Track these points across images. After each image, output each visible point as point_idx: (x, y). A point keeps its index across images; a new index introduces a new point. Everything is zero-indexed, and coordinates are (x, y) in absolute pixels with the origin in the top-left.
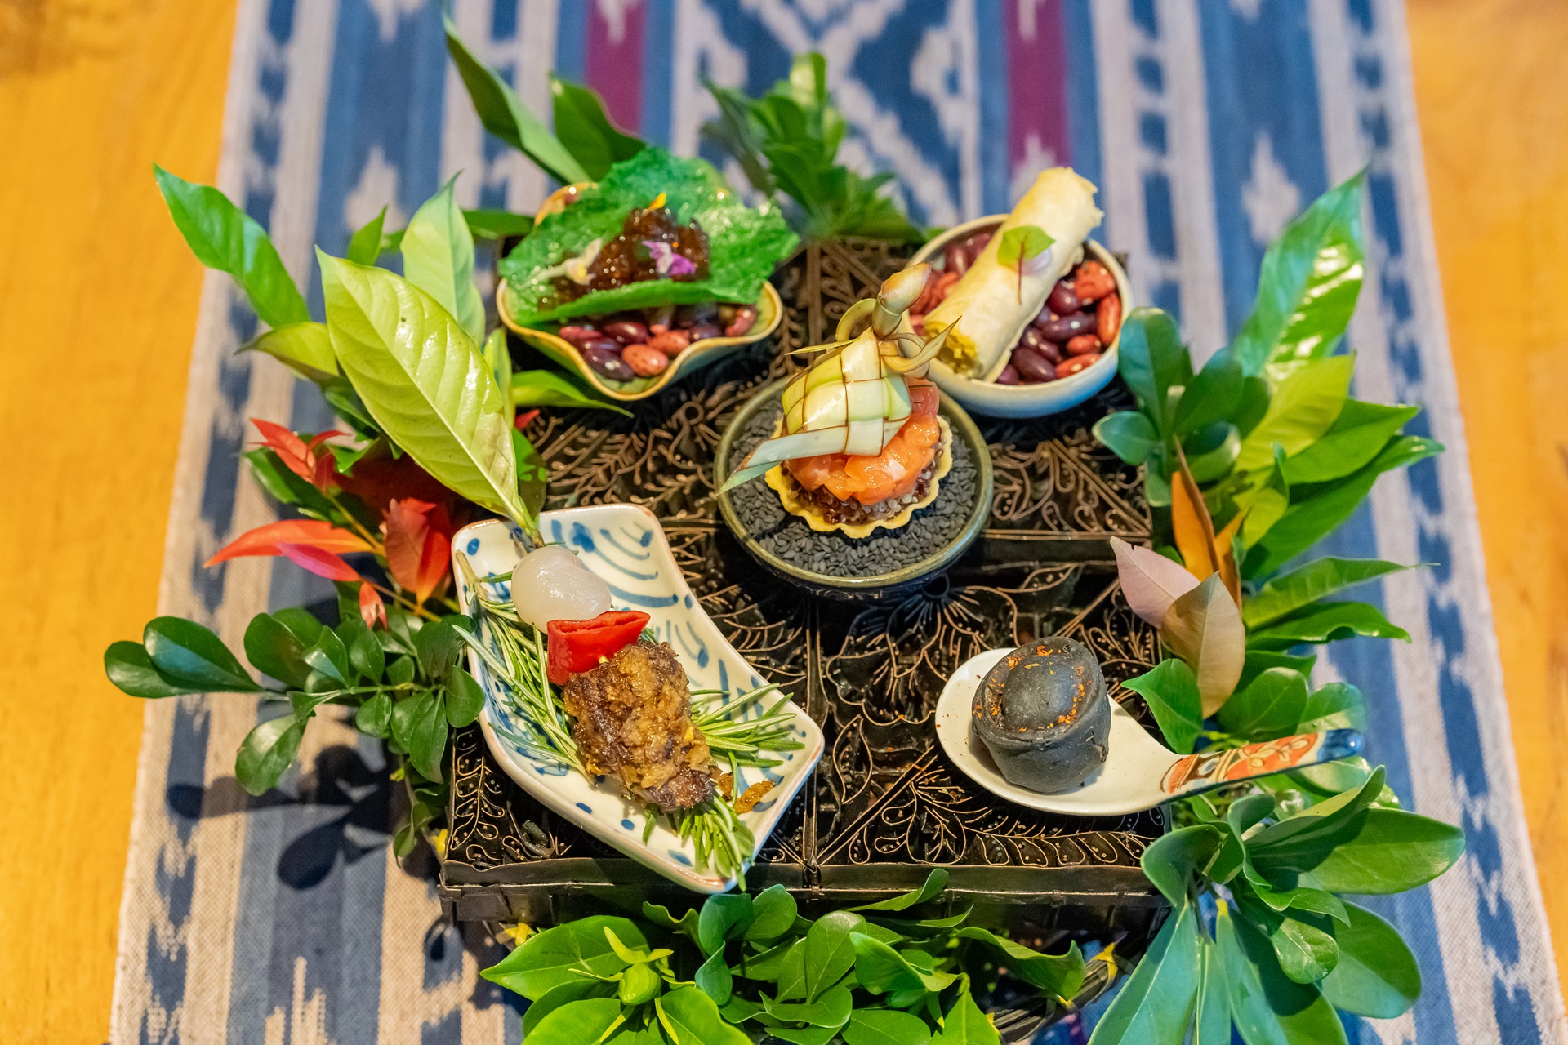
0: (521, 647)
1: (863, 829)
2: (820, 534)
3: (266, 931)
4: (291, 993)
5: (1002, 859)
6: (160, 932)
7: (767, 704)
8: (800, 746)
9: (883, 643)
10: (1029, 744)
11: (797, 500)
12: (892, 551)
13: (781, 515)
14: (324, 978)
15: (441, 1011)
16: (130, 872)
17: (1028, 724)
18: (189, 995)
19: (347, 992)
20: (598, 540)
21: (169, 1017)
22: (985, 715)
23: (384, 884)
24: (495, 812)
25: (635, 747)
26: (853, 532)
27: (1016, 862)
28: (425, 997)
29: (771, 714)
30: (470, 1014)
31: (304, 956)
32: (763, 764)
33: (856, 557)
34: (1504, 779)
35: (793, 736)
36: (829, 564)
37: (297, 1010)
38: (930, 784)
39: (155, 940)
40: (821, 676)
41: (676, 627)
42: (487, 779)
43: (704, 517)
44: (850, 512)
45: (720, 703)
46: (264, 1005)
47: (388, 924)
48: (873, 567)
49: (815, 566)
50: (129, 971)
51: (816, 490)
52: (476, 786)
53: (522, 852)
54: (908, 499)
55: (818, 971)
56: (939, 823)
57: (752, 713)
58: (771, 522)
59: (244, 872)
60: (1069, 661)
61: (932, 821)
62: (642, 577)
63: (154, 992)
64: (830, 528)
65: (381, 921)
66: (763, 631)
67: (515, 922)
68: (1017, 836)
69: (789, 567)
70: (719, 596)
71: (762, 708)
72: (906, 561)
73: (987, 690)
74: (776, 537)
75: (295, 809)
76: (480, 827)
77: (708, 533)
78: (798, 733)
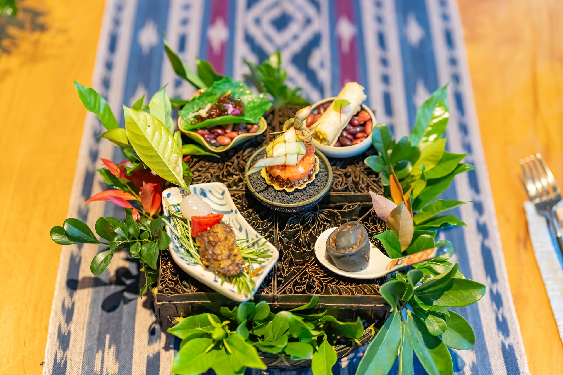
0: (183, 226)
1: (291, 284)
2: (278, 191)
3: (97, 326)
4: (104, 346)
5: (336, 293)
6: (62, 326)
7: (260, 243)
8: (270, 256)
9: (298, 226)
10: (344, 255)
11: (271, 180)
12: (301, 196)
13: (266, 186)
14: (115, 341)
15: (153, 352)
16: (53, 307)
17: (344, 248)
18: (71, 346)
19: (123, 346)
20: (208, 194)
21: (64, 353)
22: (330, 246)
23: (136, 311)
24: (173, 278)
25: (218, 255)
26: (288, 190)
27: (340, 294)
28: (148, 347)
29: (262, 246)
30: (163, 353)
31: (109, 334)
32: (259, 262)
33: (289, 198)
34: (503, 277)
35: (269, 253)
36: (281, 200)
37: (106, 351)
38: (313, 270)
39: (60, 329)
40: (278, 237)
41: (232, 220)
42: (171, 268)
43: (242, 188)
44: (287, 184)
45: (246, 243)
46: (95, 350)
47: (137, 324)
48: (294, 201)
49: (276, 201)
50: (52, 339)
51: (277, 177)
52: (167, 270)
53: (182, 291)
54: (305, 180)
55: (277, 331)
56: (315, 282)
57: (256, 246)
58: (262, 188)
59: (90, 307)
60: (356, 229)
61: (314, 281)
62: (222, 205)
63: (59, 346)
64: (281, 189)
65: (135, 323)
66: (260, 223)
67: (179, 316)
68: (341, 286)
69: (268, 201)
70: (246, 212)
71: (259, 244)
72: (305, 199)
73: (331, 239)
74: (264, 192)
75: (108, 287)
76: (168, 283)
77: (243, 193)
78: (270, 252)
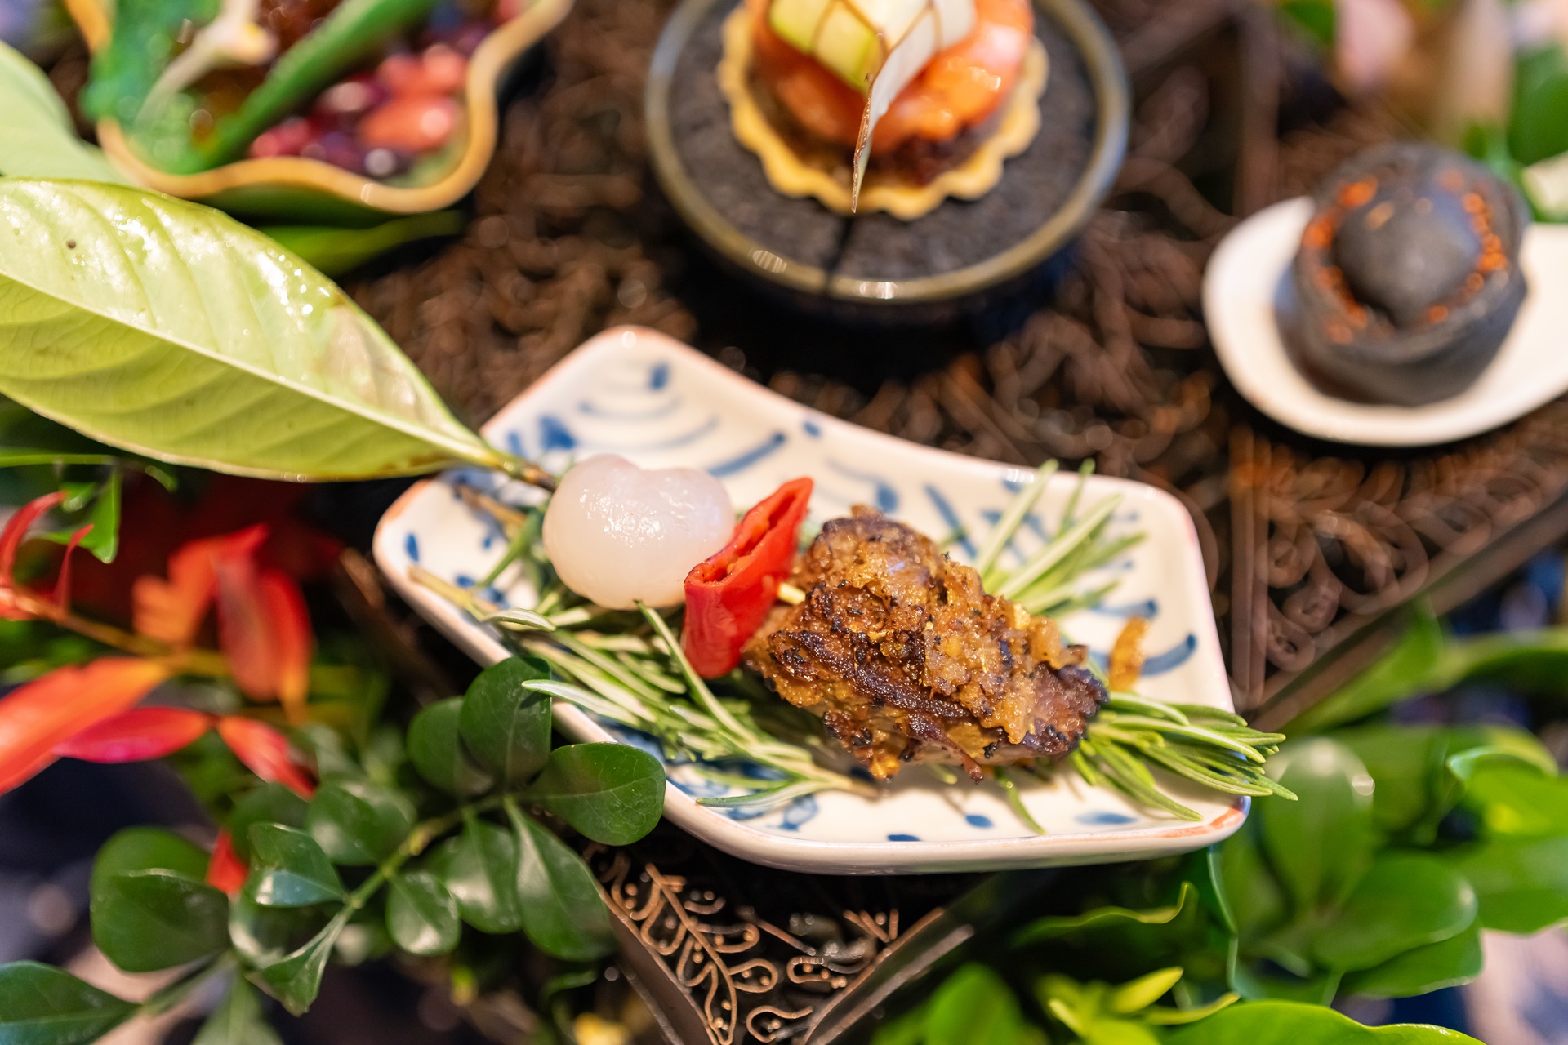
0: (612, 655)
2: (918, 218)
7: (1049, 510)
8: (1134, 540)
24: (739, 940)
25: (959, 689)
26: (967, 184)
32: (1089, 602)
42: (682, 897)
52: (679, 921)
53: (834, 975)
58: (824, 239)
76: (738, 978)
